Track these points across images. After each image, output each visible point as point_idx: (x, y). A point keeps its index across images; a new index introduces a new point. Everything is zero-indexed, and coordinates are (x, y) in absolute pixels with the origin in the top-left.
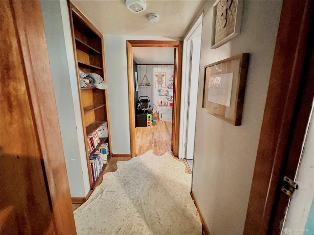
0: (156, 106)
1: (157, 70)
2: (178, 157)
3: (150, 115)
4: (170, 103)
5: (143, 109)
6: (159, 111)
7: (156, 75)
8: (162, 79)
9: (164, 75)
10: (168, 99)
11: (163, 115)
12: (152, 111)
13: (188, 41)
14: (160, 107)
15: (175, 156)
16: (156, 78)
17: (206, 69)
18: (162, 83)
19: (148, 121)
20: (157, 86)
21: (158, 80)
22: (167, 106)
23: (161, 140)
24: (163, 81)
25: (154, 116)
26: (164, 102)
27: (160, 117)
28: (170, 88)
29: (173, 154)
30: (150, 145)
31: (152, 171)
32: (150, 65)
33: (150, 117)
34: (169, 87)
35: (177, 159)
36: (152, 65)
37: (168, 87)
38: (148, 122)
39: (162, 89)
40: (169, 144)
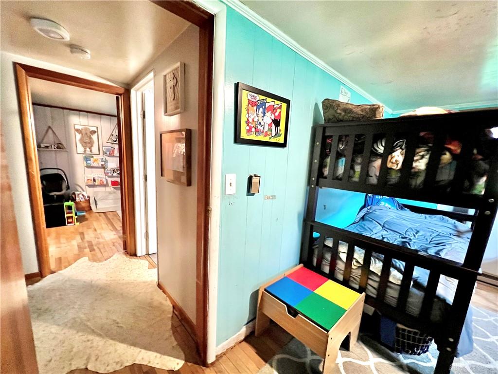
0: (80, 187)
1: (77, 121)
2: (135, 255)
3: (70, 203)
4: (112, 182)
5: (52, 194)
6: (89, 197)
7: (77, 130)
8: (90, 138)
9: (95, 132)
10: (106, 174)
11: (98, 203)
12: (73, 196)
13: (138, 92)
14: (91, 189)
15: (131, 255)
16: (78, 136)
17: (161, 135)
18: (92, 146)
19: (66, 216)
20: (81, 149)
21: (82, 141)
22: (106, 185)
23: (101, 240)
24: (93, 142)
25: (79, 206)
26: (100, 179)
27: (93, 207)
28: (111, 155)
29: (128, 253)
30: (79, 252)
31: (93, 282)
32: (61, 110)
33: (70, 208)
34: (108, 153)
35: (135, 257)
36: (65, 110)
37: (104, 153)
38: (68, 218)
39: (93, 157)
40: (119, 244)
